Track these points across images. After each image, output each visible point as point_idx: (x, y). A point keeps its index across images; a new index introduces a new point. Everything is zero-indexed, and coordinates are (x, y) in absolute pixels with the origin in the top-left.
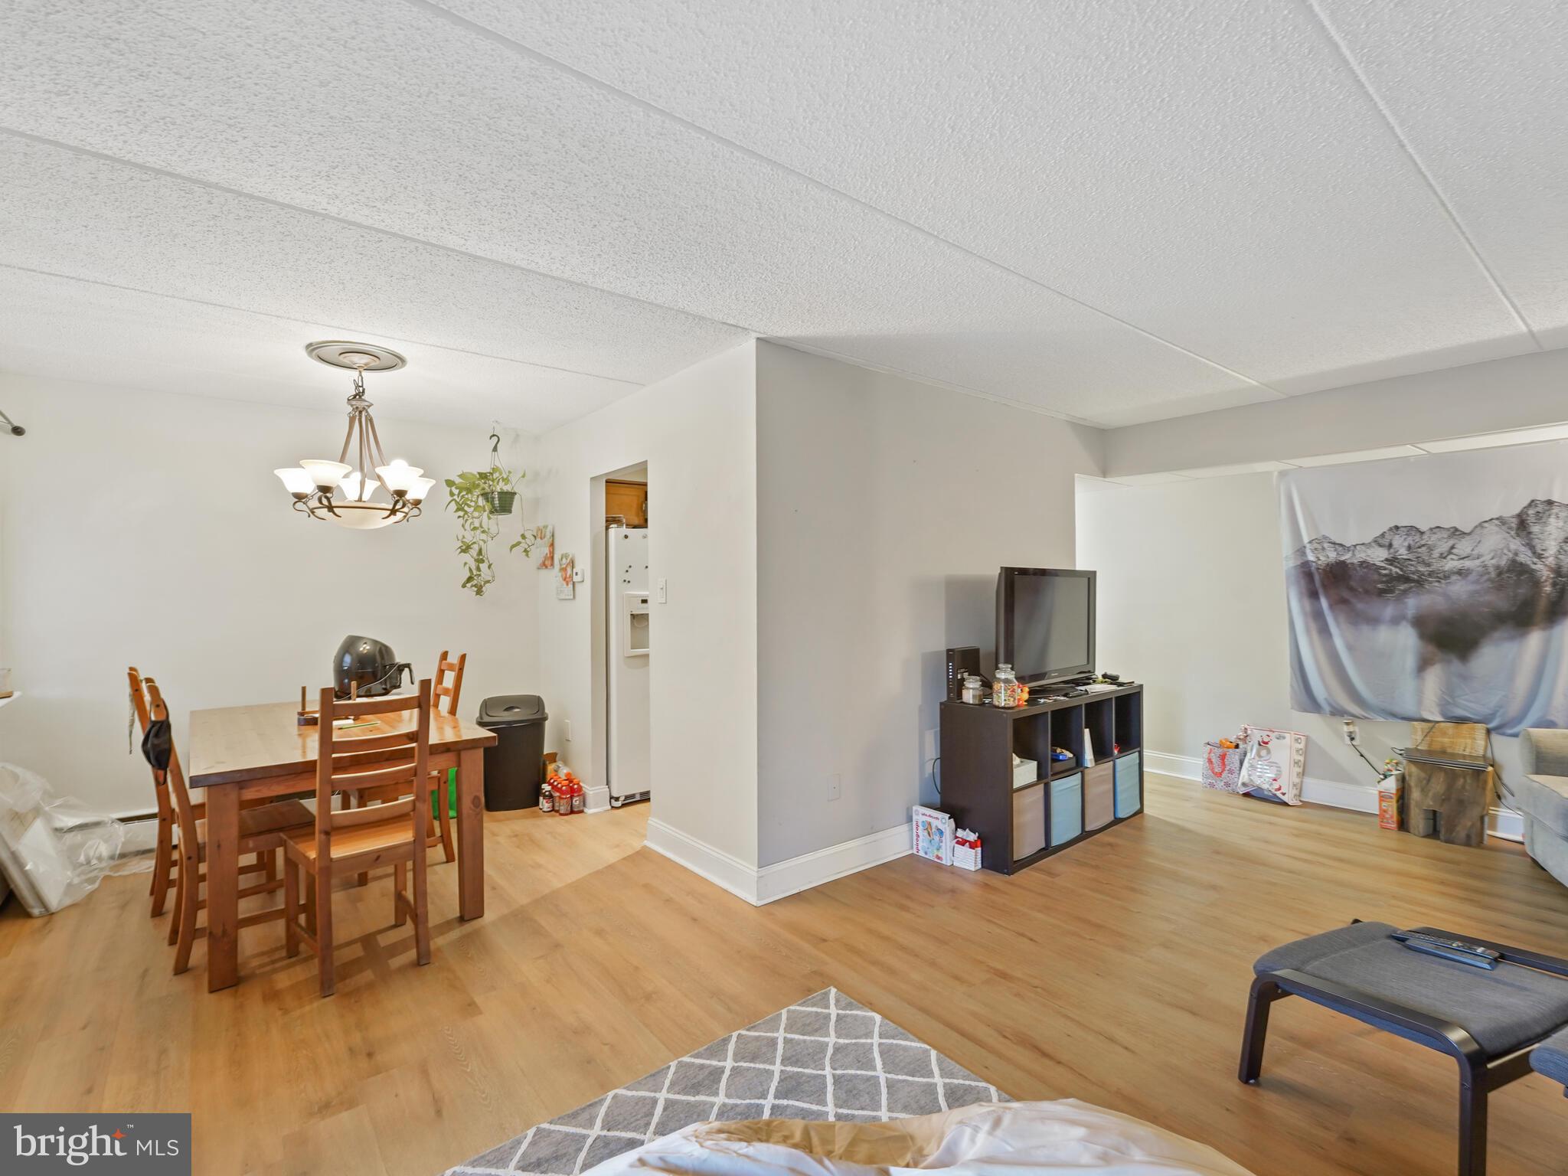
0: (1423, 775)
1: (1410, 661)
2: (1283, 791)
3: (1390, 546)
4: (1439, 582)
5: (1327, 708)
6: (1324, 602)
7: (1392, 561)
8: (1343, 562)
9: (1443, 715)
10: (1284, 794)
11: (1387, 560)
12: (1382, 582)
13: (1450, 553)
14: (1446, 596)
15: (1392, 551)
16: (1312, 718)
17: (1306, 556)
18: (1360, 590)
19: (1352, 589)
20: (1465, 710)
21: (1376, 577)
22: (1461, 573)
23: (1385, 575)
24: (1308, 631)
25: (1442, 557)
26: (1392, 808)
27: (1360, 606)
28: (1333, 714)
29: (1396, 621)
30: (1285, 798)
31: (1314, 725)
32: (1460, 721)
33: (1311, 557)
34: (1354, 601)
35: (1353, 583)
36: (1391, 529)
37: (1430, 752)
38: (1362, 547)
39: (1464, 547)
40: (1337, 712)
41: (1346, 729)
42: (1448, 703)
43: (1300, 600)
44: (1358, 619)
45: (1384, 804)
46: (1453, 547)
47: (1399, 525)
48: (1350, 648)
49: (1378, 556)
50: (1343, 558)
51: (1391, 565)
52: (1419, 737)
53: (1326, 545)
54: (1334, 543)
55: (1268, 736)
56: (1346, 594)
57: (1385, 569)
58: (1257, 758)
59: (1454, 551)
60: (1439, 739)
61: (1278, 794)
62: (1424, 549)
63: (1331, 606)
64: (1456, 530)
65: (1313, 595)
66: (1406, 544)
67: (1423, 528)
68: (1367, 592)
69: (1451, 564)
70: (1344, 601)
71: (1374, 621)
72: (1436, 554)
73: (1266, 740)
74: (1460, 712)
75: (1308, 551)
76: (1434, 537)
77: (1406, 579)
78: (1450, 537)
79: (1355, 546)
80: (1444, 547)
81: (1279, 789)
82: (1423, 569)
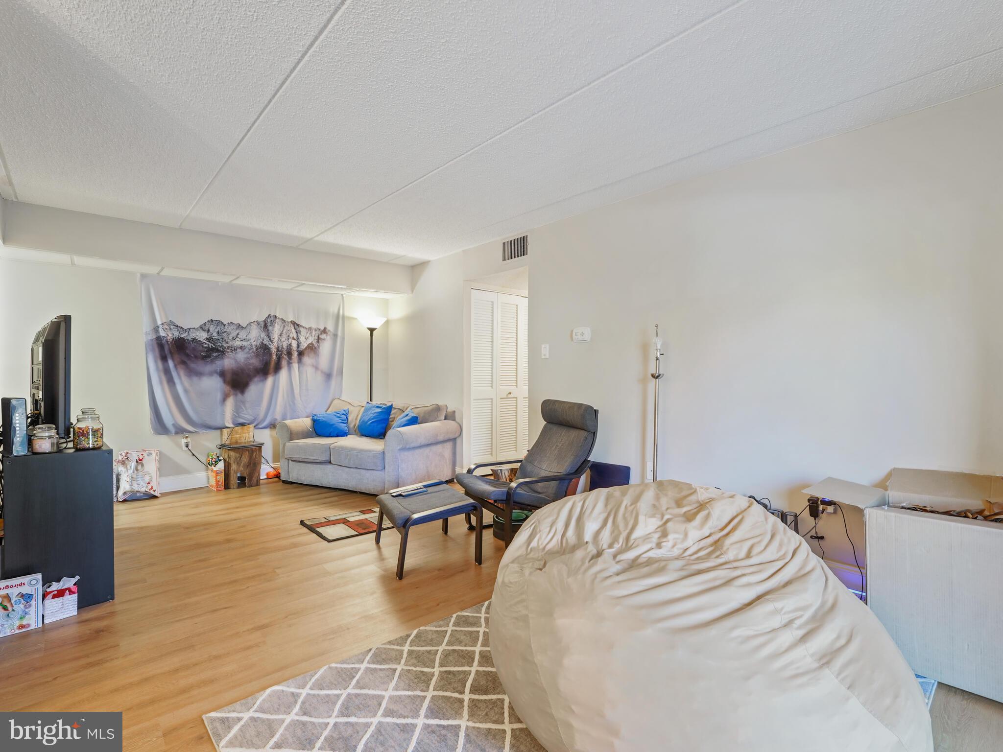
0: (238, 455)
1: (219, 396)
2: (154, 489)
3: (209, 331)
4: (232, 352)
5: (172, 430)
6: (171, 363)
7: (209, 339)
8: (183, 338)
9: (234, 425)
10: (154, 491)
11: (206, 338)
12: (204, 352)
13: (237, 337)
14: (236, 361)
15: (209, 333)
16: (164, 439)
17: (159, 333)
18: (192, 356)
19: (188, 356)
20: (244, 419)
21: (201, 348)
22: (241, 348)
23: (206, 348)
24: (161, 383)
25: (234, 339)
26: (221, 478)
27: (192, 365)
28: (177, 433)
29: (211, 374)
30: (156, 494)
31: (165, 443)
32: (242, 425)
33: (162, 333)
34: (188, 362)
35: (188, 351)
36: (209, 321)
37: (231, 444)
38: (194, 330)
39: (243, 334)
40: (180, 431)
41: (184, 441)
42: (236, 417)
43: (156, 362)
44: (192, 373)
45: (218, 477)
46: (238, 334)
47: (213, 319)
48: (186, 391)
49: (202, 336)
50: (182, 336)
51: (209, 341)
52: (225, 437)
53: (172, 327)
54: (177, 326)
55: (142, 454)
56: (185, 359)
57: (206, 344)
58: (136, 472)
59: (239, 336)
60: (235, 436)
61: (152, 492)
62: (225, 334)
63: (175, 366)
64: (240, 325)
65: (164, 358)
66: (217, 330)
67: (225, 323)
68: (196, 357)
69: (238, 343)
70: (183, 363)
71: (199, 374)
72: (231, 337)
73: (141, 458)
74: (241, 421)
75: (160, 330)
76: (230, 328)
77: (218, 351)
78: (237, 329)
79: (189, 329)
80: (234, 334)
81: (152, 488)
82: (225, 345)
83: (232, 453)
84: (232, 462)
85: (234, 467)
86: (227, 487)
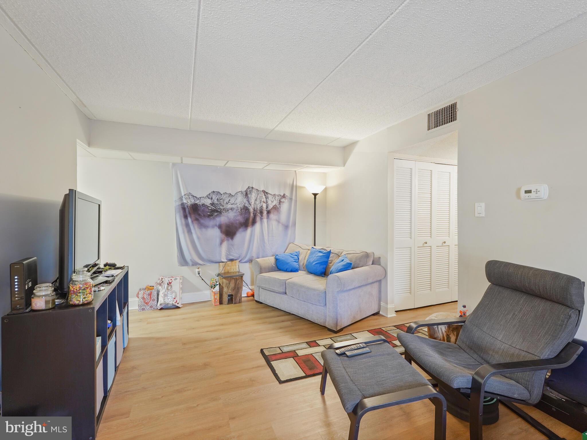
0: (227, 282)
1: (218, 241)
2: (178, 302)
3: (212, 198)
4: (226, 212)
5: (190, 263)
6: (189, 220)
7: (212, 204)
8: (196, 204)
9: (227, 260)
10: (178, 304)
11: (211, 204)
12: (209, 212)
13: (229, 202)
14: (228, 217)
15: (212, 200)
16: (185, 268)
17: (183, 201)
18: (202, 215)
19: (199, 215)
20: (233, 256)
21: (207, 210)
22: (232, 209)
23: (210, 210)
24: (184, 232)
25: (227, 203)
26: (218, 297)
27: (202, 221)
28: (193, 265)
29: (213, 227)
30: (178, 305)
31: (186, 271)
32: (232, 260)
33: (185, 201)
34: (200, 219)
35: (200, 212)
36: (212, 192)
37: (225, 273)
38: (203, 198)
39: (232, 200)
40: (195, 264)
41: (197, 270)
42: (228, 255)
43: (181, 219)
44: (202, 226)
45: (216, 296)
46: (229, 200)
47: (215, 191)
48: (198, 238)
49: (208, 202)
50: (196, 202)
51: (212, 206)
52: (221, 268)
53: (190, 197)
54: (193, 196)
55: (171, 280)
56: (198, 217)
57: (210, 207)
58: (167, 291)
59: (230, 202)
60: (227, 268)
61: (176, 304)
62: (222, 200)
63: (192, 222)
64: (231, 194)
65: (186, 217)
66: (217, 198)
67: (222, 193)
68: (204, 216)
69: (229, 206)
70: (197, 220)
71: (206, 227)
72: (225, 203)
73: (170, 282)
74: (232, 257)
75: (184, 199)
76: (225, 196)
77: (217, 211)
78: (229, 197)
79: (201, 198)
80: (227, 200)
81: (176, 302)
82: (221, 207)
83: (224, 280)
84: (224, 286)
85: (225, 290)
86: (221, 303)
